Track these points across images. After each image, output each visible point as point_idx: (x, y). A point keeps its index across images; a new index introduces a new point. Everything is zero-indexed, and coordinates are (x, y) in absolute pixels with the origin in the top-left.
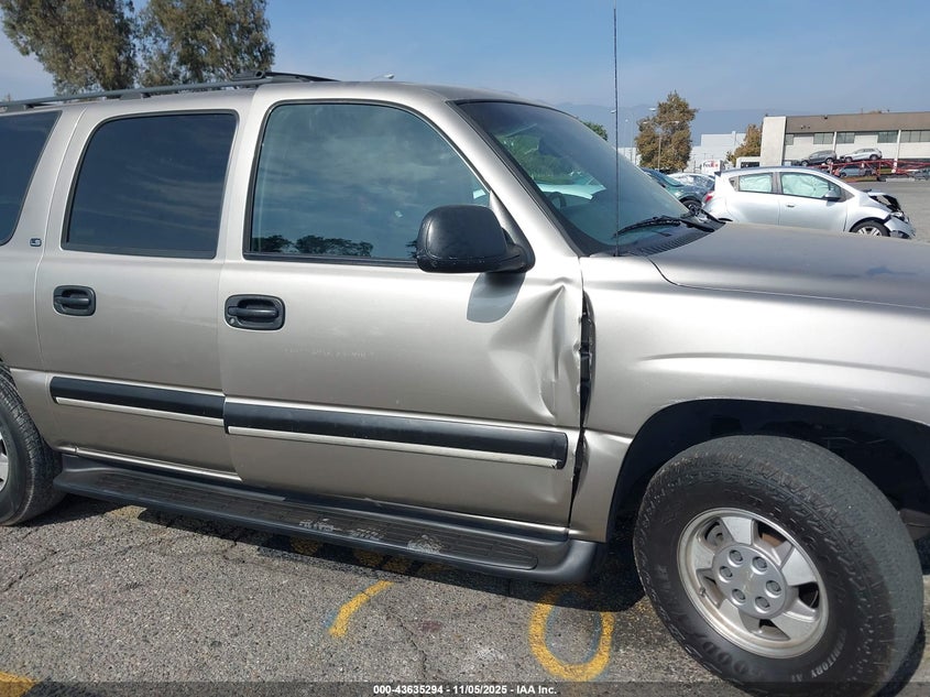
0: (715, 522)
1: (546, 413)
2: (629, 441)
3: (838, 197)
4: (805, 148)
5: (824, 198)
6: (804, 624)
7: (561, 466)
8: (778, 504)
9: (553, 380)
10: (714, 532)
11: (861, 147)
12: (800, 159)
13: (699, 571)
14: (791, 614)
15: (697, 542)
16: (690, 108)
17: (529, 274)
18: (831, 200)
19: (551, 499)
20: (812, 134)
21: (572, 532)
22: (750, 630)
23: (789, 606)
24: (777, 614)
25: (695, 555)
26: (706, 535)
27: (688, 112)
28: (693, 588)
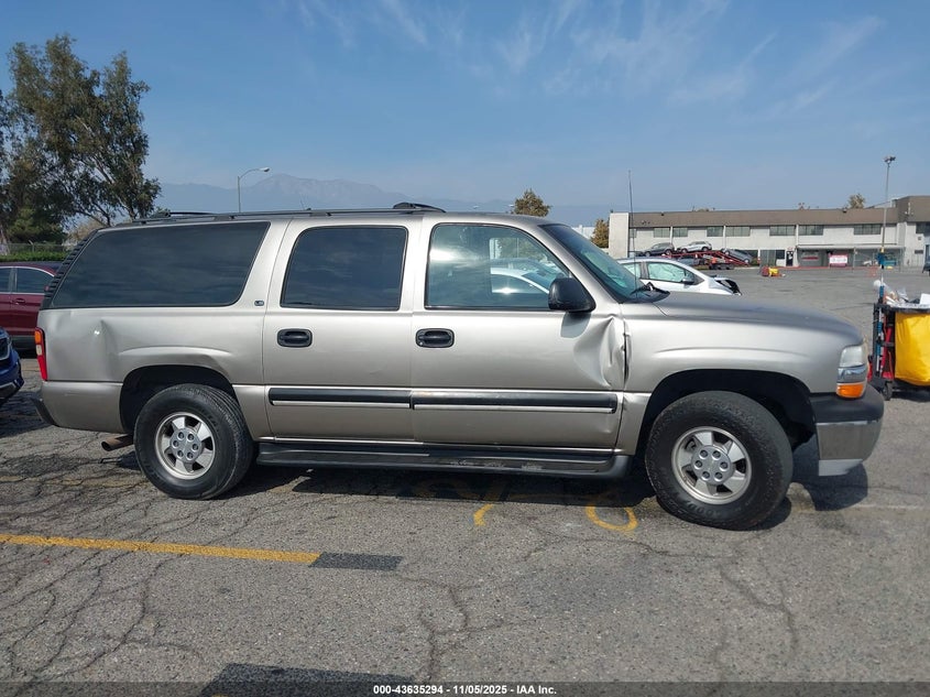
0: (691, 439)
1: (606, 384)
2: (649, 395)
3: (694, 281)
4: (647, 241)
5: (682, 282)
6: (739, 482)
7: (614, 411)
8: (726, 418)
9: (609, 365)
10: (690, 445)
11: (693, 240)
12: (643, 250)
13: (683, 468)
14: (733, 478)
15: (681, 450)
16: (544, 204)
17: (593, 312)
18: (687, 283)
19: (608, 431)
20: (652, 228)
21: (617, 450)
22: (712, 494)
23: (732, 474)
24: (726, 479)
25: (681, 458)
26: (686, 447)
27: (543, 208)
28: (680, 477)
